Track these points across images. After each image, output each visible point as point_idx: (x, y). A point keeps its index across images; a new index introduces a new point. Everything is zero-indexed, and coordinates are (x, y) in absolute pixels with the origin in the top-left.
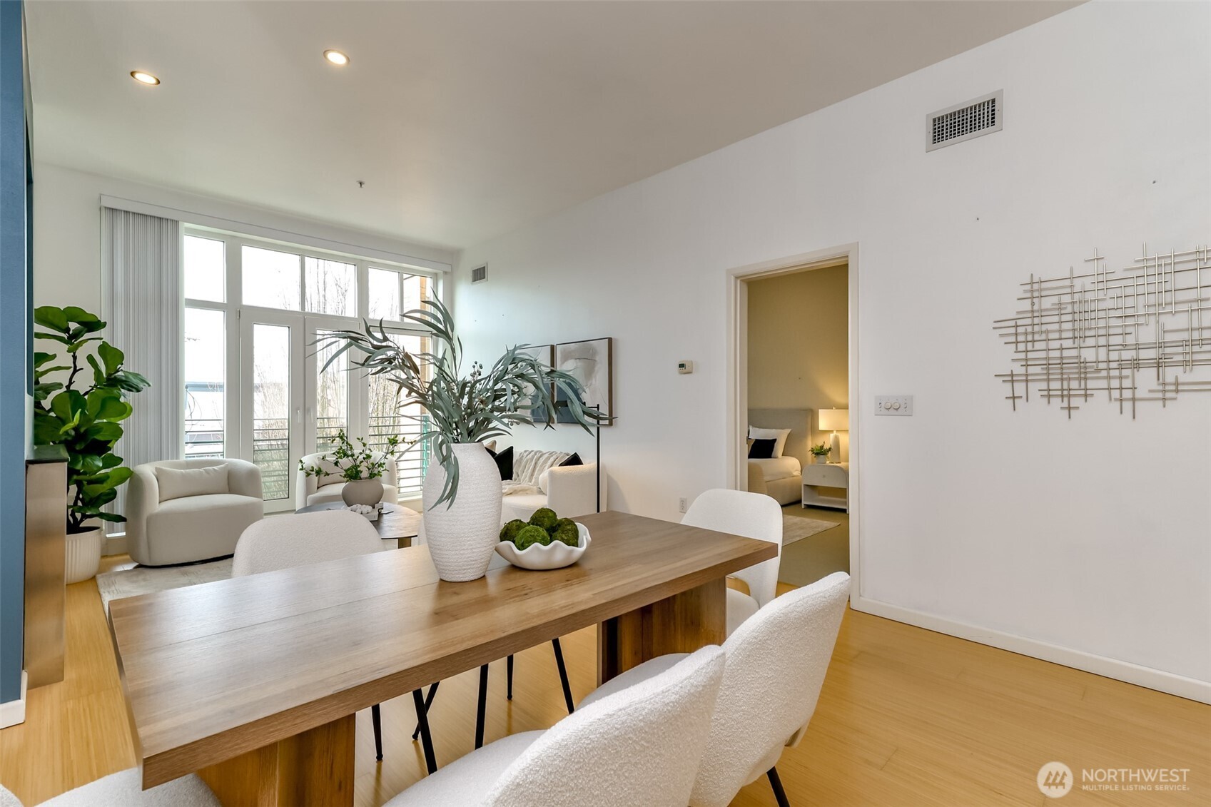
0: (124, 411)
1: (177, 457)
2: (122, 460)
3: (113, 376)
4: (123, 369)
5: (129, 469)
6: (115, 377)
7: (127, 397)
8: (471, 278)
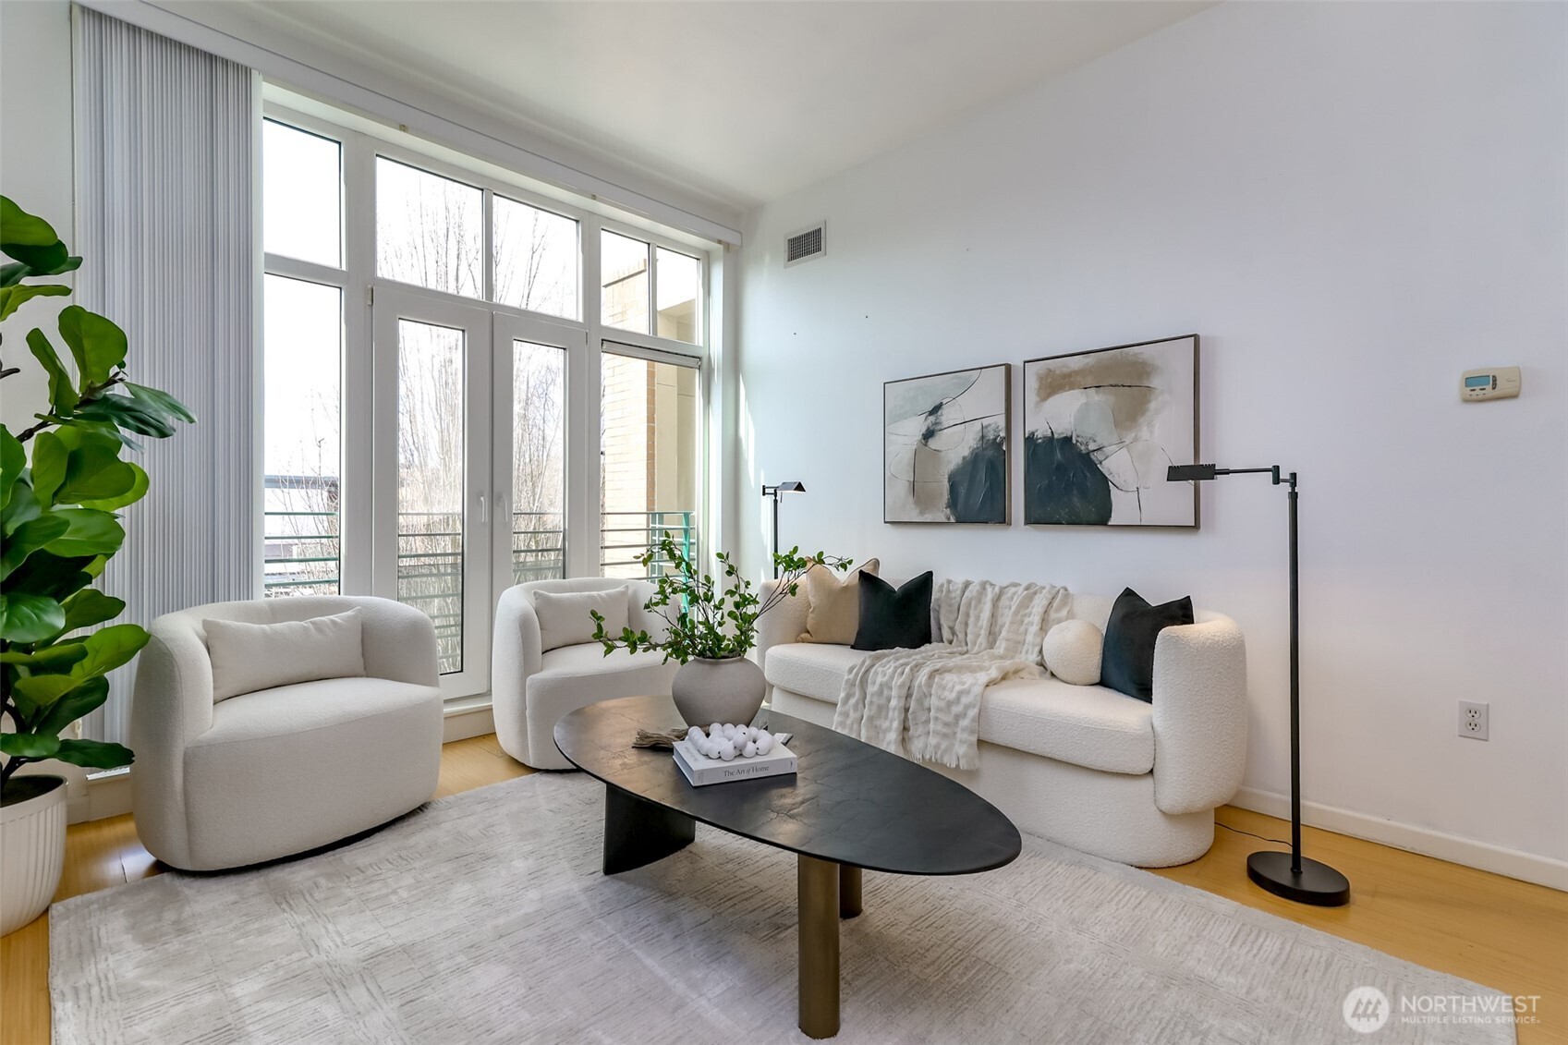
0: (129, 483)
1: (249, 596)
2: (123, 604)
3: (99, 396)
4: (127, 380)
5: (141, 629)
6: (106, 399)
7: (137, 451)
8: (784, 254)
